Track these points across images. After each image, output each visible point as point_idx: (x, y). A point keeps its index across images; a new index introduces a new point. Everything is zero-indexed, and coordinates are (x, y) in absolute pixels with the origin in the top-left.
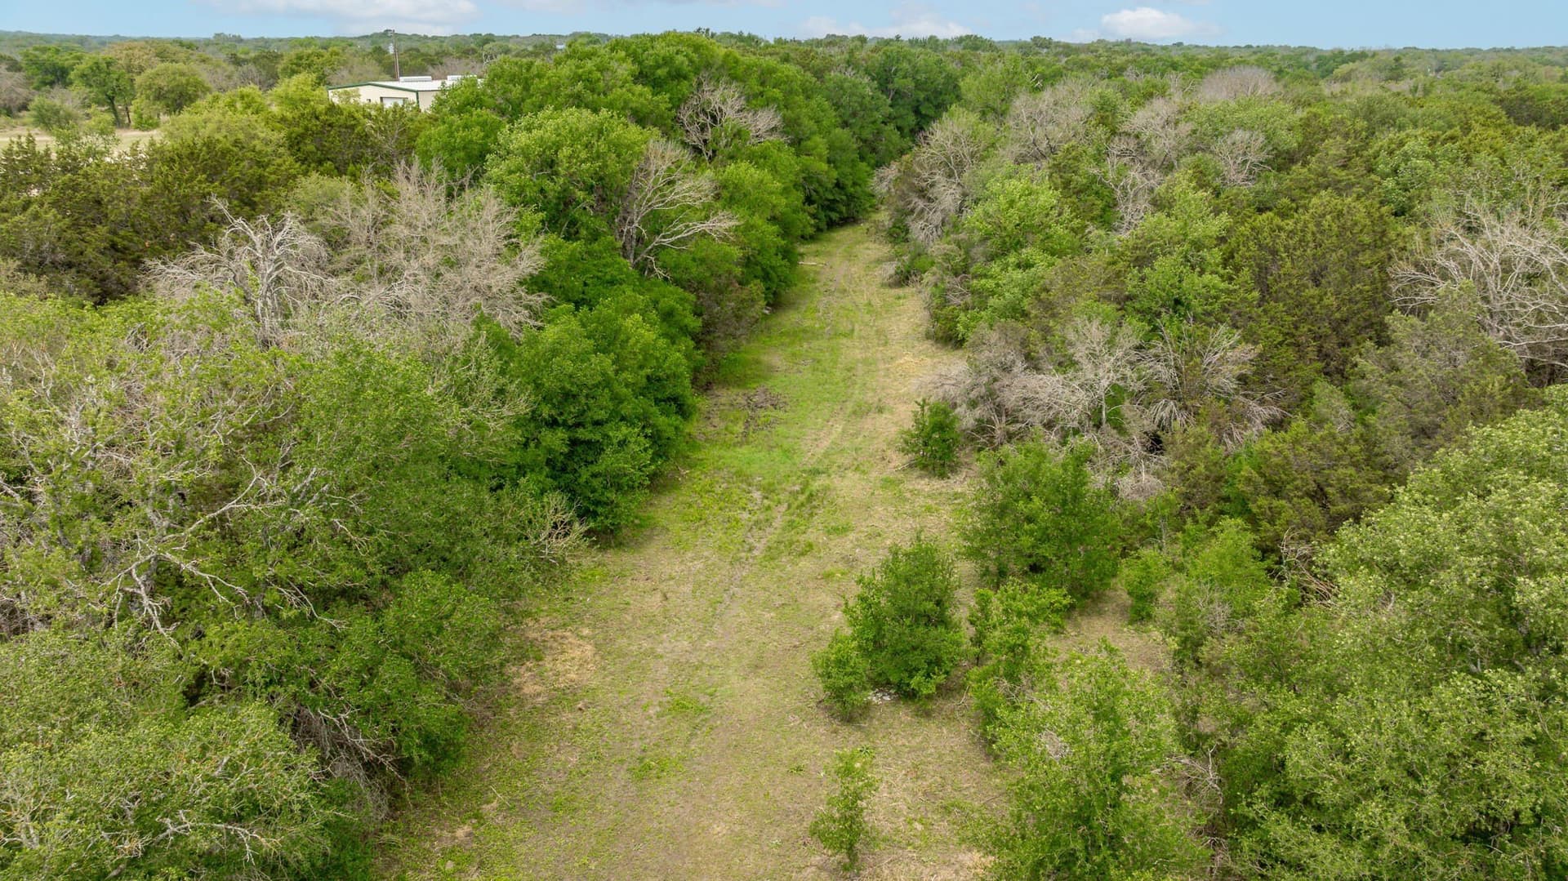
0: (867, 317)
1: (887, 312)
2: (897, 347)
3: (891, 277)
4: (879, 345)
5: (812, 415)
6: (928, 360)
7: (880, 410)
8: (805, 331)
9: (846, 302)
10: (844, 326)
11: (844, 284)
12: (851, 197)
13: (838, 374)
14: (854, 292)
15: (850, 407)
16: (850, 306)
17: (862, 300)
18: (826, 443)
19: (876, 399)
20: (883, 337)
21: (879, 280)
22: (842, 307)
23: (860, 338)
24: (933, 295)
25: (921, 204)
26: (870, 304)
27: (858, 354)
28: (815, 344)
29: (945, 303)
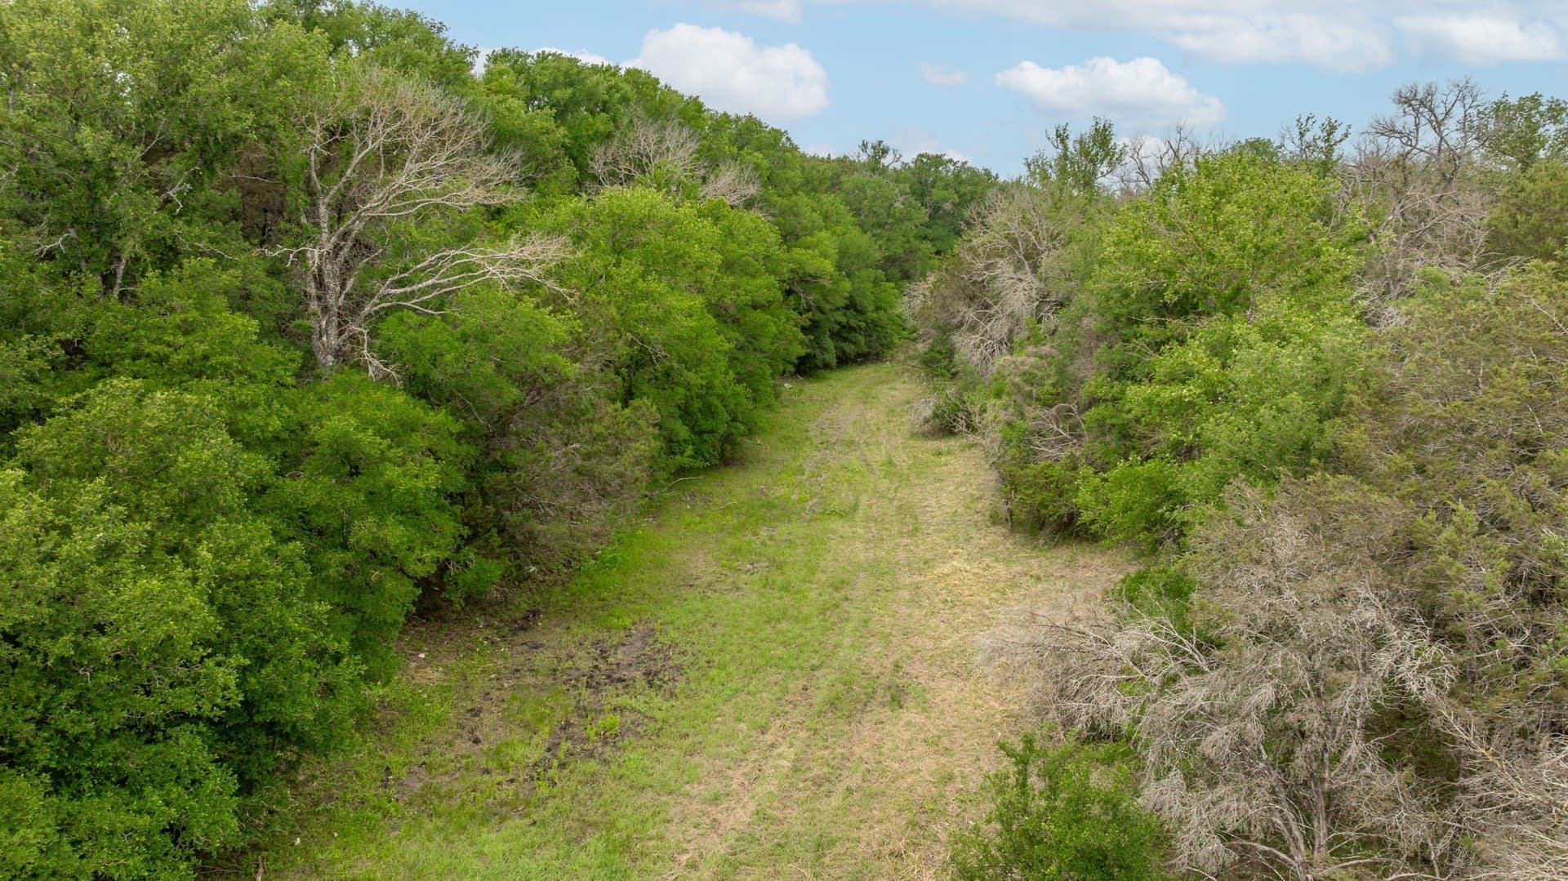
0: (884, 484)
1: (918, 476)
2: (938, 540)
3: (927, 421)
4: (902, 534)
5: (727, 709)
6: (1000, 567)
7: (897, 698)
8: (770, 506)
9: (854, 460)
10: (842, 497)
11: (851, 433)
12: (875, 325)
13: (813, 595)
14: (867, 444)
15: (825, 684)
16: (856, 464)
17: (877, 457)
18: (740, 816)
19: (888, 663)
20: (911, 521)
21: (906, 428)
22: (843, 467)
23: (869, 519)
24: (1006, 441)
25: (971, 315)
26: (890, 463)
27: (860, 552)
28: (783, 530)
29: (1028, 456)
